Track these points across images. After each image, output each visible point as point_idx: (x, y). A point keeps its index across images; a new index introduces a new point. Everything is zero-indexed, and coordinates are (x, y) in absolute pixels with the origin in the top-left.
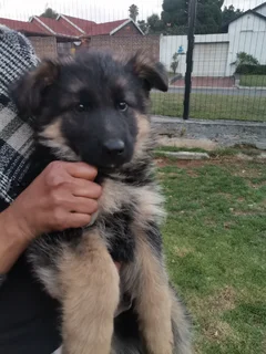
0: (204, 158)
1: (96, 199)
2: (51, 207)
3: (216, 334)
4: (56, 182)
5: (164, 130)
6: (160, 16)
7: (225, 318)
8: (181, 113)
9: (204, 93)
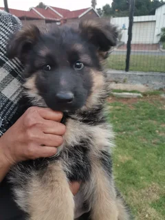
0: (139, 97)
1: (61, 135)
2: (26, 142)
3: (147, 216)
4: (31, 123)
5: (113, 79)
6: (111, 6)
7: (153, 205)
8: (124, 67)
9: (139, 54)
